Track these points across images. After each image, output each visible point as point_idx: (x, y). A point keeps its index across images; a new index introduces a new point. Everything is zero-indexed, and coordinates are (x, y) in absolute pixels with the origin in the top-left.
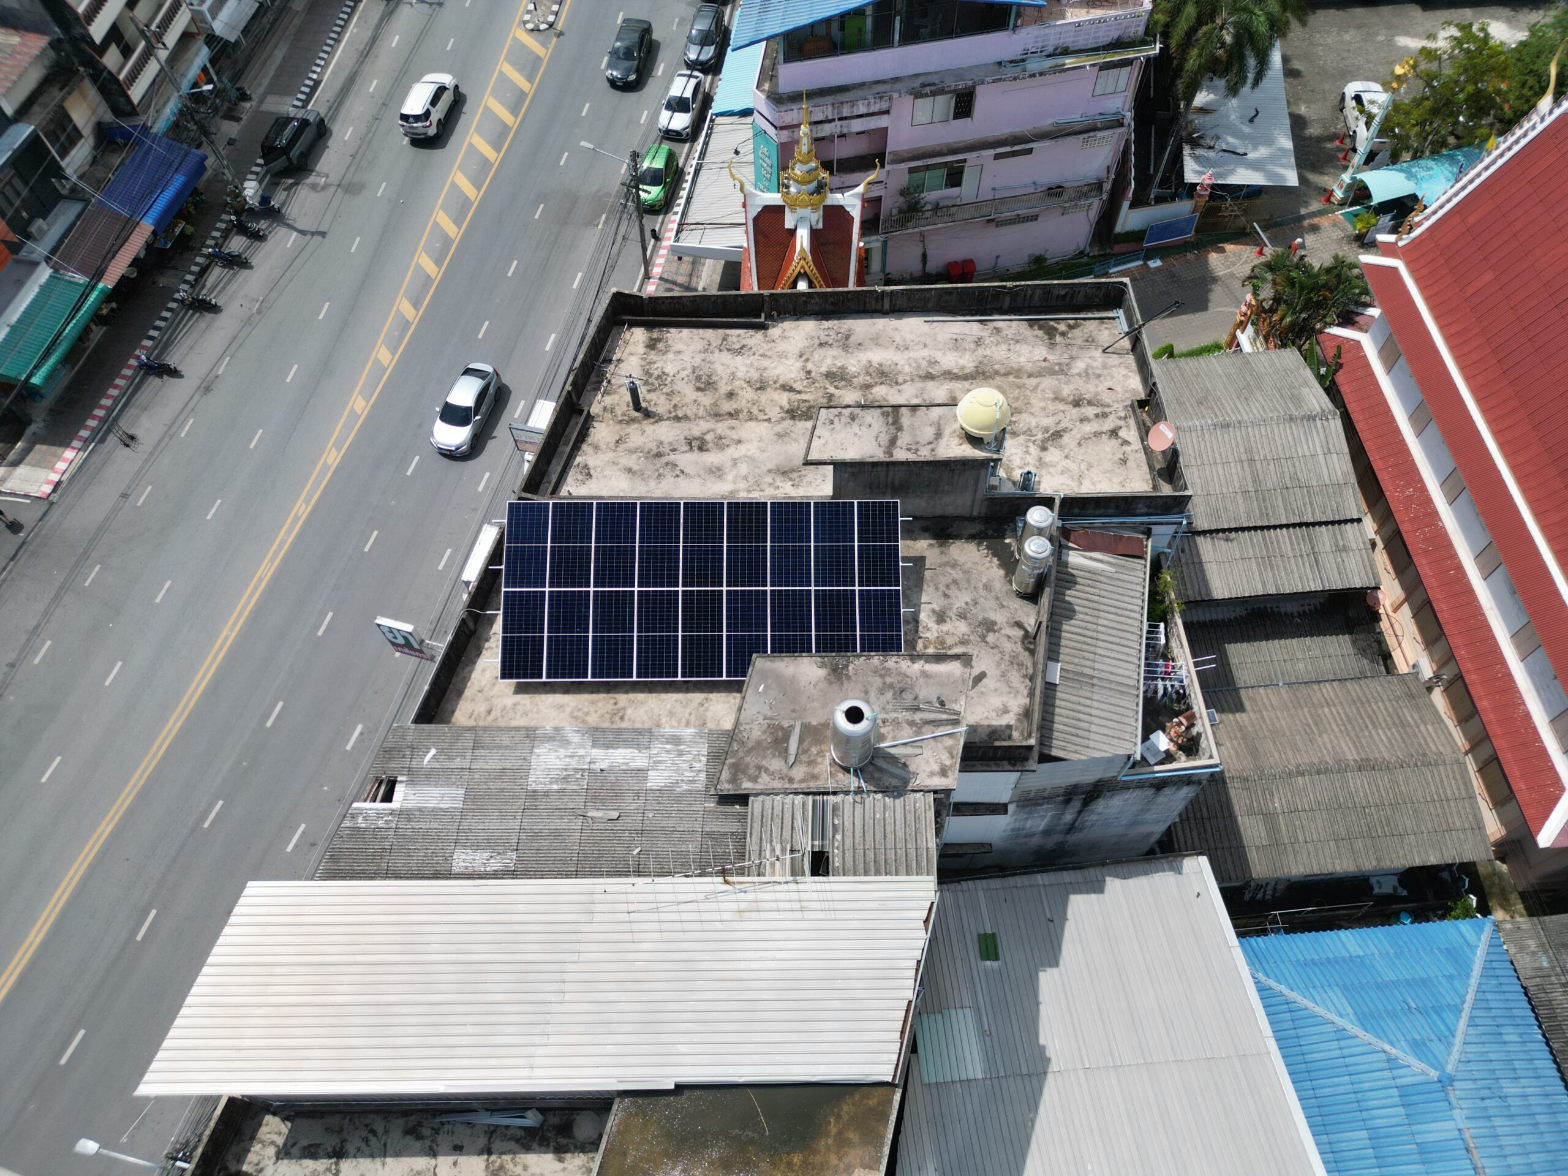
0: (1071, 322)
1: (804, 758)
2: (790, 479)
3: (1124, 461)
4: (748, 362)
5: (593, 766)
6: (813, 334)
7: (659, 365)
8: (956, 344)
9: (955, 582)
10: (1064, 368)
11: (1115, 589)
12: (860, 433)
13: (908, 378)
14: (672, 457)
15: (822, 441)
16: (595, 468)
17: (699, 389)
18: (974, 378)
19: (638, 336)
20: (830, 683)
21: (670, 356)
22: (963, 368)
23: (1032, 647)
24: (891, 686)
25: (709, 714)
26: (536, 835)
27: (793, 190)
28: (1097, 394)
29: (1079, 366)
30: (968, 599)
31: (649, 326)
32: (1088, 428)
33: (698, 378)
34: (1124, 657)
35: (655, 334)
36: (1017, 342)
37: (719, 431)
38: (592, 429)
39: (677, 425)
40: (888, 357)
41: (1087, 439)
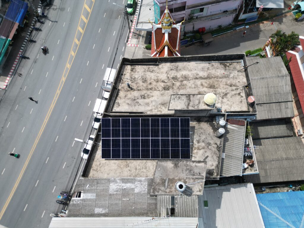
0: (230, 63)
1: (169, 187)
2: (164, 106)
3: (241, 102)
4: (154, 75)
5: (123, 188)
6: (169, 67)
7: (134, 75)
8: (203, 70)
9: (202, 133)
10: (228, 76)
11: (238, 134)
12: (181, 102)
13: (191, 79)
14: (138, 100)
15: (172, 104)
16: (121, 103)
17: (143, 82)
18: (207, 79)
19: (128, 68)
20: (175, 168)
21: (136, 73)
22: (204, 76)
23: (219, 149)
24: (188, 169)
25: (147, 165)
26: (112, 204)
27: (164, 24)
28: (236, 83)
29: (232, 75)
30: (205, 137)
31: (131, 65)
32: (234, 93)
33: (143, 79)
34: (239, 151)
35: (133, 67)
36: (217, 69)
37: (148, 93)
38: (119, 93)
39: (139, 92)
40: (187, 73)
41: (233, 96)
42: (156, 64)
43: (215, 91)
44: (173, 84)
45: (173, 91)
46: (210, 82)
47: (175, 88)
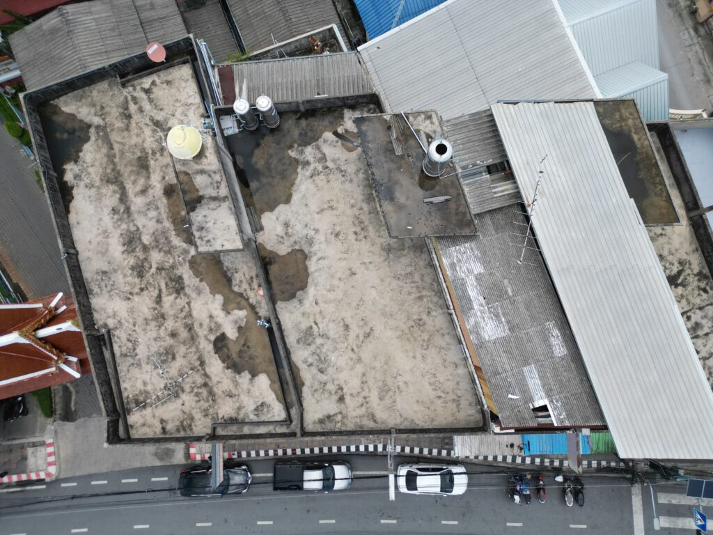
1: (443, 191)
3: (168, 82)
4: (142, 332)
5: (484, 304)
7: (159, 393)
10: (100, 129)
13: (131, 224)
15: (225, 243)
16: (256, 403)
17: (174, 358)
18: (122, 183)
19: (136, 419)
22: (115, 192)
28: (118, 106)
29: (97, 120)
31: (126, 412)
32: (147, 106)
35: (132, 406)
36: (84, 163)
37: (205, 332)
38: (226, 417)
39: (207, 362)
40: (116, 241)
41: (156, 106)
42: (106, 336)
43: (154, 153)
44: (160, 269)
45: (181, 265)
46: (132, 171)
47: (171, 261)
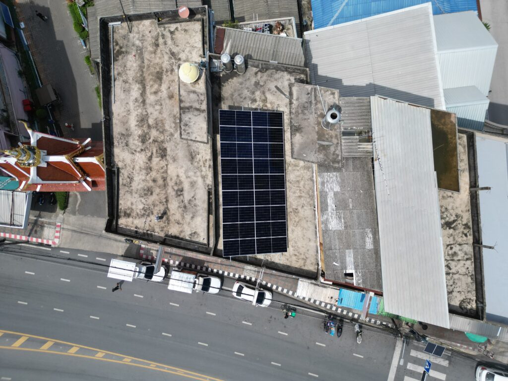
0: (114, 44)
1: (330, 139)
2: (195, 155)
3: (185, 31)
4: (137, 175)
5: (334, 209)
6: (121, 149)
7: (138, 211)
8: (127, 91)
9: (239, 95)
10: (139, 48)
11: (238, 40)
12: (193, 122)
13: (144, 110)
14: (186, 202)
15: (198, 137)
16: (191, 231)
17: (152, 194)
18: (145, 84)
19: (123, 222)
20: (302, 132)
21: (134, 207)
22: (139, 89)
23: (265, 69)
24: (302, 111)
26: (360, 224)
28: (152, 37)
29: (138, 43)
31: (118, 217)
32: (169, 42)
33: (146, 195)
35: (122, 214)
36: (125, 66)
37: (173, 184)
38: (172, 235)
39: (170, 201)
40: (134, 118)
41: (175, 43)
42: (116, 172)
43: (167, 71)
44: (155, 141)
45: (167, 142)
46: (151, 79)
47: (162, 138)
